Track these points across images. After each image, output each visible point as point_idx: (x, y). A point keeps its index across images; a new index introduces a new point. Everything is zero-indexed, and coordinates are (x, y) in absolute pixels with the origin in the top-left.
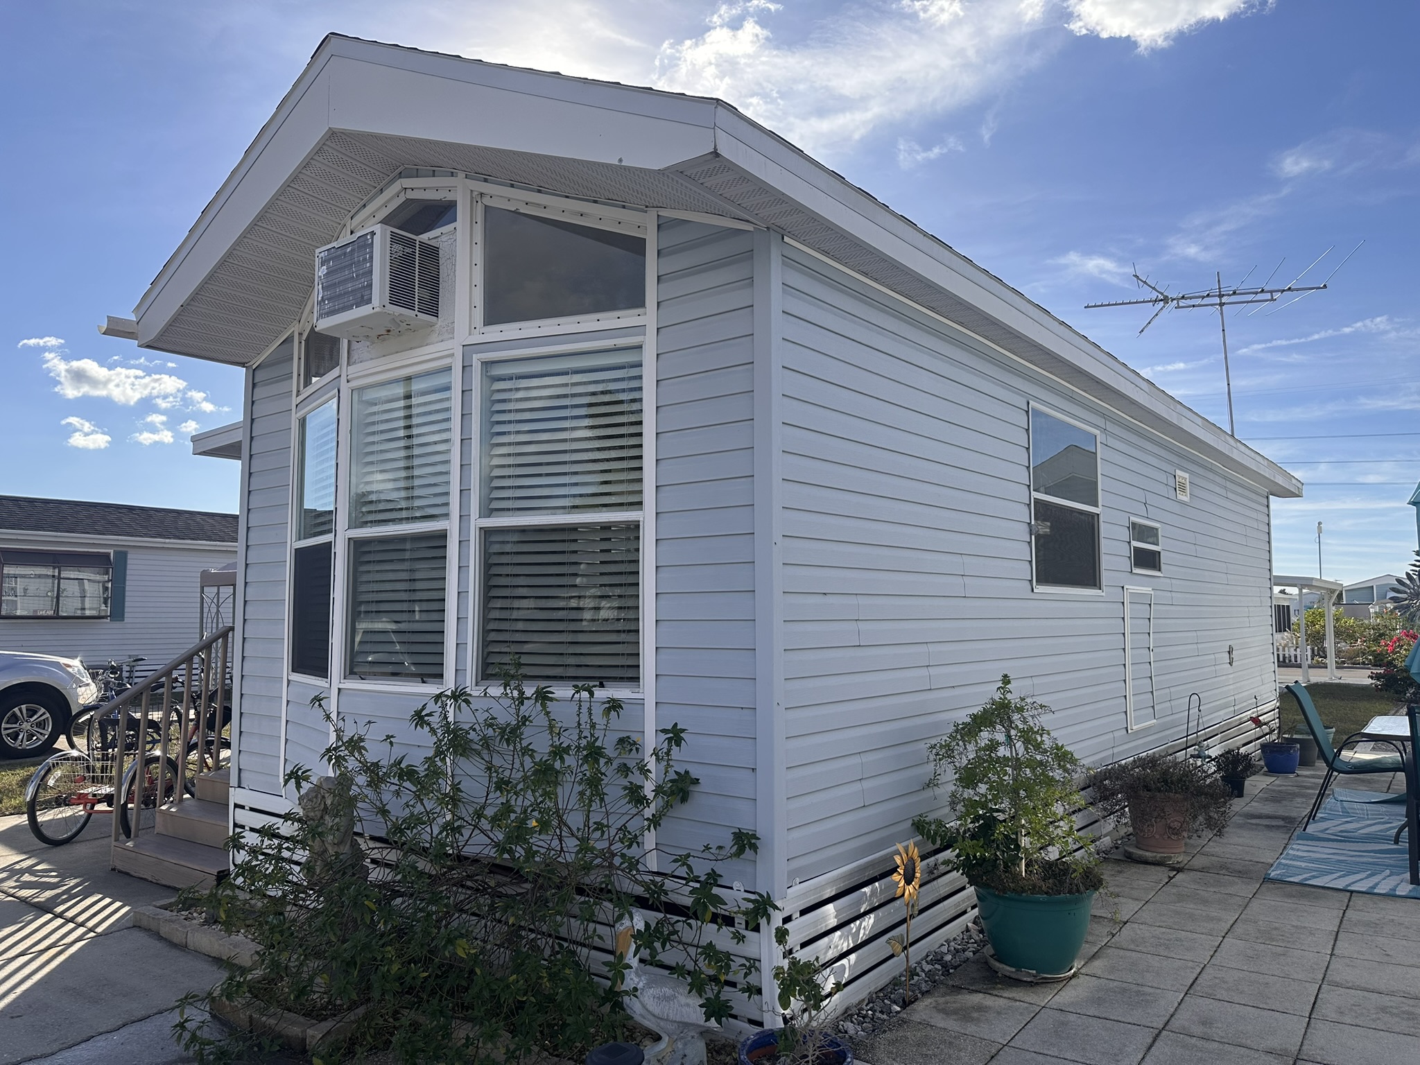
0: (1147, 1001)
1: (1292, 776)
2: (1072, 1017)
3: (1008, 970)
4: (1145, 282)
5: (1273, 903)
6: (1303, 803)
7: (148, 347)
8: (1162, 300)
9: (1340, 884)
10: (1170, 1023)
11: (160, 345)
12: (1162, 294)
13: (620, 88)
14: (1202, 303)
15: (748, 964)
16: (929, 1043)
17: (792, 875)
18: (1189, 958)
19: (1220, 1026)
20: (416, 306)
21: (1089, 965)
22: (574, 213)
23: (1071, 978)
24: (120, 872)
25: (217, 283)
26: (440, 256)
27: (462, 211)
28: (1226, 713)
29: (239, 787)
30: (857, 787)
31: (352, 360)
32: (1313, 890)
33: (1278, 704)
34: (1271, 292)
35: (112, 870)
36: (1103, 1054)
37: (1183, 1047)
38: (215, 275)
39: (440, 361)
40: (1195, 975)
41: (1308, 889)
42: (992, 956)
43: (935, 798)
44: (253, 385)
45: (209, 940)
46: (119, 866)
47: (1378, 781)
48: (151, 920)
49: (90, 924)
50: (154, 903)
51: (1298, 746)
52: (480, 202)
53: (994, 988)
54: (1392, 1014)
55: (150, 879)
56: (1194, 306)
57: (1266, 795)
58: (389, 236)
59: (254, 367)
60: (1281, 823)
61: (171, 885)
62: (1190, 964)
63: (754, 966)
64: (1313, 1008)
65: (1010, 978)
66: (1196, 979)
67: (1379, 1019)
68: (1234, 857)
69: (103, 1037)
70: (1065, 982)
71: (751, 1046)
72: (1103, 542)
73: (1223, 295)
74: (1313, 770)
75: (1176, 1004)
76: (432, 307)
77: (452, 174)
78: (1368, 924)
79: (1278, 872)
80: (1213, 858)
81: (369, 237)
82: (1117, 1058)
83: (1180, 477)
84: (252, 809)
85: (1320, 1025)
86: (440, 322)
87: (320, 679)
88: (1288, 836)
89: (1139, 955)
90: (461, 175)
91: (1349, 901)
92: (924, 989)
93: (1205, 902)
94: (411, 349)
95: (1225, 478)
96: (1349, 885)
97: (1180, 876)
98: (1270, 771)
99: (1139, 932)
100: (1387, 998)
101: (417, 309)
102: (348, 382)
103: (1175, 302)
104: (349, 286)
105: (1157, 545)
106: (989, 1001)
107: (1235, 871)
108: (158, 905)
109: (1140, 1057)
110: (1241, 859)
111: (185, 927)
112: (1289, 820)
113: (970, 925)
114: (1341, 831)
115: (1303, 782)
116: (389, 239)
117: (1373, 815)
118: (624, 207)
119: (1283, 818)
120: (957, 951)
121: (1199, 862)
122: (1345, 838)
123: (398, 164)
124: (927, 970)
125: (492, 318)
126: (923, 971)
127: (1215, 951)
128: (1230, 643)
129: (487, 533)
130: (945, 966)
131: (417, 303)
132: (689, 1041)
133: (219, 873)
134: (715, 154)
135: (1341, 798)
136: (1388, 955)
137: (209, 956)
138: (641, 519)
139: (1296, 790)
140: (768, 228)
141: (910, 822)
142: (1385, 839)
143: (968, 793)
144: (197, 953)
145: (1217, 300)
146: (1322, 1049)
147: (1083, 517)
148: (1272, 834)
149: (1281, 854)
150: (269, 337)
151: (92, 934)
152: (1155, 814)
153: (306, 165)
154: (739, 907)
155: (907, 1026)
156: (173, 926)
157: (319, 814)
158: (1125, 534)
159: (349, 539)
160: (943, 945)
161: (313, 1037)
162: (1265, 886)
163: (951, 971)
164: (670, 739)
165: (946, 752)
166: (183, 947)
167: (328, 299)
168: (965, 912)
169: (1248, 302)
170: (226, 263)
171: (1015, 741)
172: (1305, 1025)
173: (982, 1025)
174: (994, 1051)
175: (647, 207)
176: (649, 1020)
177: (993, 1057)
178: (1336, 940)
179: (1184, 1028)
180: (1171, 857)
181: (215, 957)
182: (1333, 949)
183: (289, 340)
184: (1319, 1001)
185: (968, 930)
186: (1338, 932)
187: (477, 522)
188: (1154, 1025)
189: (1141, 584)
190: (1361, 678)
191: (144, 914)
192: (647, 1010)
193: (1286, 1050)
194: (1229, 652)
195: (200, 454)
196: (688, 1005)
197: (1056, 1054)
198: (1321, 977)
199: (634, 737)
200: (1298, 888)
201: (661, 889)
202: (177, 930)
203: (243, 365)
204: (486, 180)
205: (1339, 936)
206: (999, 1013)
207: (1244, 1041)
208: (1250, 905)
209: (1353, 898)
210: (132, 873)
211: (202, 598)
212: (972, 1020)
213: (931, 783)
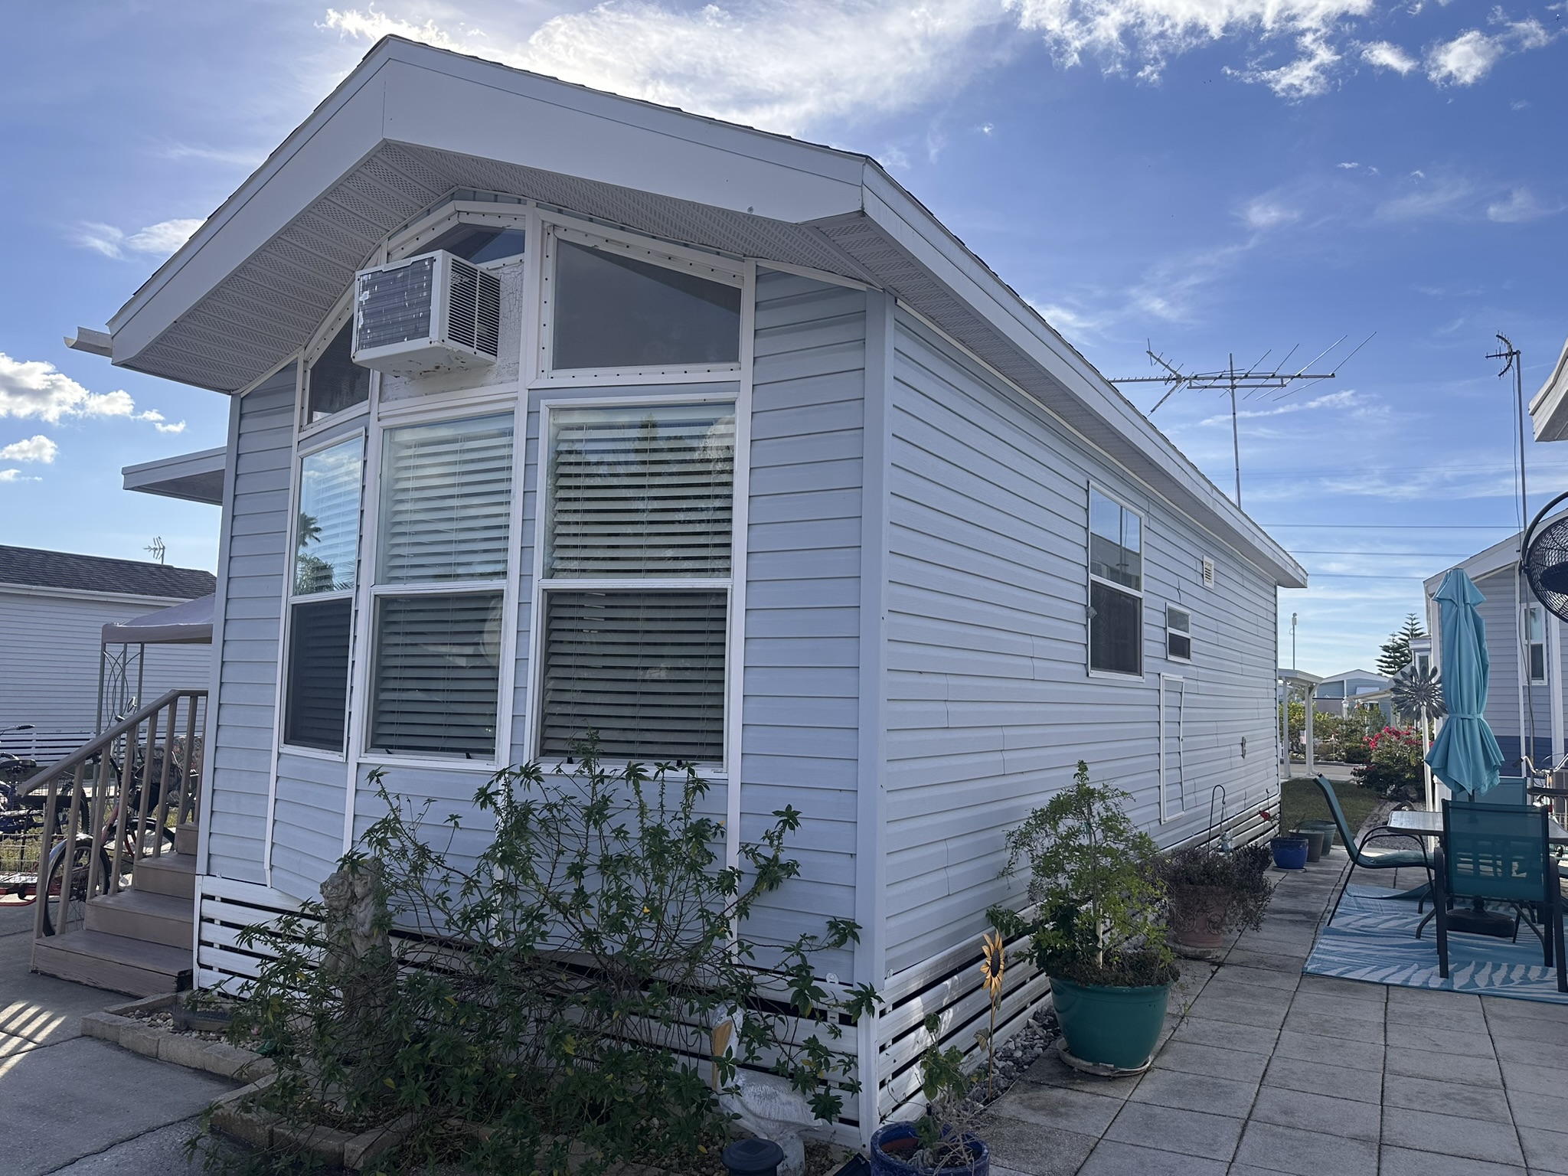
0: (1226, 1093)
1: (1300, 871)
2: (1158, 1110)
3: (1084, 1064)
4: (1158, 360)
5: (1317, 996)
6: (1318, 898)
7: (125, 365)
8: (1174, 379)
9: (1375, 977)
10: (1253, 1113)
11: (138, 365)
12: (1175, 373)
13: (752, 133)
14: (1215, 384)
15: (847, 1060)
16: (1026, 1138)
17: (889, 964)
18: (1254, 1051)
19: (1301, 1115)
20: (475, 343)
21: (1159, 1058)
22: (662, 255)
23: (1146, 1072)
24: (43, 974)
25: (221, 300)
26: (501, 289)
27: (531, 243)
28: (1239, 807)
29: (208, 875)
30: (942, 875)
31: (384, 397)
32: (1351, 983)
33: (1279, 799)
34: (1282, 378)
35: (33, 972)
36: (1198, 1144)
37: (1273, 1135)
38: (221, 290)
39: (499, 404)
40: (1264, 1068)
41: (1347, 983)
42: (1065, 1050)
43: (1009, 888)
44: (239, 416)
45: (187, 1048)
46: (43, 967)
47: (1383, 877)
48: (106, 1027)
49: (27, 1032)
50: (105, 1008)
51: (1307, 840)
52: (552, 234)
53: (1074, 1083)
54: (1457, 1100)
55: (85, 982)
56: (1206, 387)
57: (1282, 891)
58: (450, 264)
59: (242, 395)
60: (1304, 918)
61: (115, 989)
62: (1256, 1056)
63: (853, 1062)
64: (1382, 1096)
65: (1086, 1073)
66: (1266, 1070)
67: (1445, 1105)
68: (1268, 952)
69: (90, 1159)
70: (1141, 1076)
71: (881, 1140)
72: (1145, 627)
73: (1235, 378)
74: (1319, 866)
75: (1254, 1096)
76: (490, 345)
77: (519, 201)
78: (1411, 1016)
79: (1314, 966)
80: (1249, 953)
81: (426, 263)
82: (1213, 1148)
83: (1207, 563)
84: (224, 900)
85: (1393, 1111)
86: (498, 361)
87: (330, 752)
88: (1313, 931)
89: (1206, 1048)
90: (532, 203)
91: (1388, 994)
92: (1003, 1086)
93: (1253, 996)
94: (462, 389)
95: (1242, 566)
96: (1384, 978)
97: (1221, 970)
98: (1278, 867)
99: (1198, 1026)
100: (1448, 1085)
101: (475, 346)
102: (379, 420)
103: (1188, 381)
104: (400, 316)
105: (1187, 632)
106: (1072, 1096)
107: (1273, 965)
108: (111, 1010)
109: (1235, 1146)
110: (1275, 954)
111: (154, 1034)
112: (1311, 915)
113: (1030, 1020)
114: (1362, 926)
115: (1312, 877)
116: (450, 268)
117: (1386, 910)
118: (718, 253)
119: (1305, 914)
120: (1025, 1047)
121: (1235, 956)
122: (1365, 934)
123: (452, 184)
124: (1000, 1066)
125: (562, 360)
126: (997, 1068)
127: (1277, 1044)
128: (1243, 735)
129: (551, 595)
130: (1016, 1062)
131: (476, 339)
132: (788, 1142)
133: (180, 973)
134: (862, 213)
135: (1353, 894)
136: (1437, 1045)
137: (190, 1068)
138: (730, 587)
139: (1309, 886)
140: (883, 289)
141: (984, 913)
142: (1407, 934)
143: (1047, 882)
144: (173, 1064)
145: (1229, 383)
146: (1401, 1134)
147: (1129, 601)
148: (1297, 929)
149: (1312, 949)
150: (266, 363)
151: (31, 1045)
152: (1198, 907)
153: (350, 176)
154: (837, 1000)
155: (1000, 1123)
156: (138, 1034)
157: (344, 903)
158: (1161, 620)
159: (375, 596)
160: (1008, 1042)
161: (353, 1150)
162: (1305, 980)
163: (1026, 1067)
164: (785, 822)
165: (1022, 840)
166: (153, 1058)
167: (371, 329)
168: (1025, 1009)
169: (1257, 386)
170: (236, 278)
171: (1095, 829)
172: (1380, 1112)
173: (1072, 1119)
174: (1092, 1145)
175: (745, 256)
176: (748, 1120)
177: (1092, 1151)
178: (1385, 1031)
179: (1268, 1118)
180: (1210, 952)
181: (196, 1069)
182: (1385, 1040)
183: (291, 367)
184: (1386, 1090)
185: (1028, 1026)
186: (1385, 1024)
187: (540, 583)
188: (1239, 1115)
189: (1174, 672)
190: (1344, 774)
191: (97, 1021)
192: (748, 1109)
193: (1368, 1136)
194: (1242, 744)
195: (133, 489)
196: (789, 1103)
197: (1153, 1146)
198: (1382, 1066)
199: (715, 820)
200: (1338, 982)
201: (749, 984)
202: (145, 1038)
203: (228, 392)
204: (560, 211)
205: (1388, 1027)
206: (1085, 1108)
207: (1327, 1129)
208: (1296, 998)
209: (1390, 992)
210: (61, 976)
211: (103, 657)
212: (1061, 1115)
213: (1004, 873)
